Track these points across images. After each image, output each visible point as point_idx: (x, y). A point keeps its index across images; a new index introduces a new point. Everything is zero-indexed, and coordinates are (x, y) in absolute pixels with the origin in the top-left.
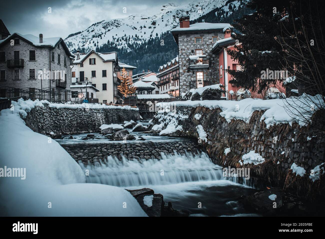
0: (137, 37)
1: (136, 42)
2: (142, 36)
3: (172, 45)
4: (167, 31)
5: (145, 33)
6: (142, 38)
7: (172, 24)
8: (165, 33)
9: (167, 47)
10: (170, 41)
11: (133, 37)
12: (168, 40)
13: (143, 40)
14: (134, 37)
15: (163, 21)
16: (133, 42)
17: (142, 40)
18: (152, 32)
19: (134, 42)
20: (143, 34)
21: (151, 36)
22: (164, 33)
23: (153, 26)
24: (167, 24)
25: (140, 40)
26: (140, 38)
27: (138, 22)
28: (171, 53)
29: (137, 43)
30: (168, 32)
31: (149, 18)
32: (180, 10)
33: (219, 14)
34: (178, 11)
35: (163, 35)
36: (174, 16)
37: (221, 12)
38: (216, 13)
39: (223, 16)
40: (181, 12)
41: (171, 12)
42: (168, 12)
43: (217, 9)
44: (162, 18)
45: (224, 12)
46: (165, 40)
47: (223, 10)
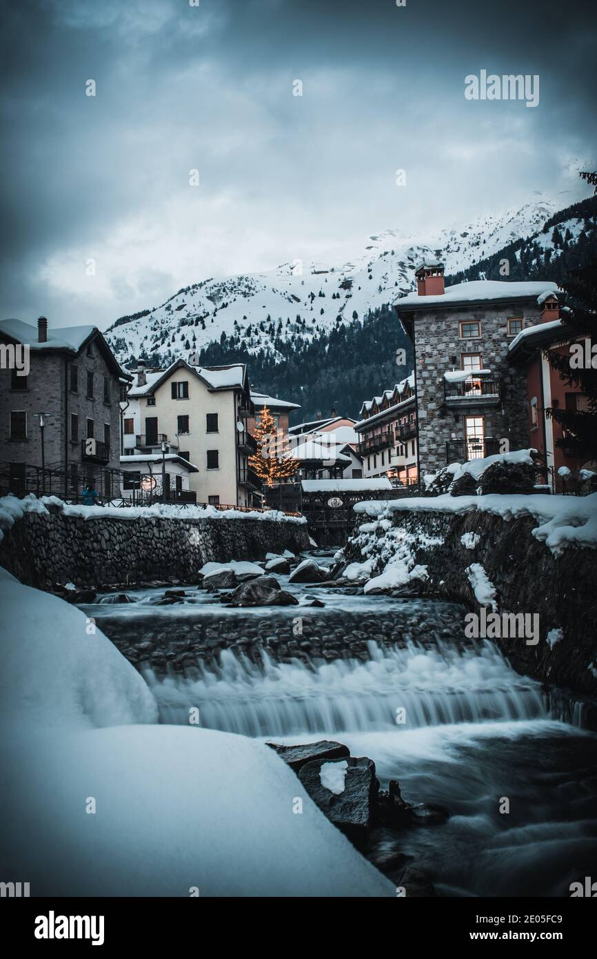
0: (300, 323)
1: (299, 337)
2: (314, 321)
3: (397, 342)
4: (383, 305)
5: (322, 312)
6: (314, 326)
7: (396, 284)
8: (377, 311)
9: (383, 349)
10: (390, 331)
11: (289, 322)
12: (387, 328)
13: (318, 330)
14: (293, 322)
15: (371, 277)
16: (290, 336)
17: (315, 330)
18: (341, 309)
19: (293, 337)
20: (316, 314)
21: (339, 319)
22: (373, 310)
23: (344, 293)
24: (383, 287)
25: (310, 330)
26: (309, 324)
27: (303, 283)
29: (300, 340)
30: (385, 307)
31: (333, 270)
32: (418, 248)
33: (527, 258)
34: (412, 249)
35: (371, 316)
36: (402, 264)
37: (532, 249)
38: (518, 254)
39: (539, 261)
40: (419, 253)
41: (393, 253)
42: (386, 253)
43: (520, 244)
44: (369, 271)
45: (538, 251)
46: (378, 330)
47: (536, 245)
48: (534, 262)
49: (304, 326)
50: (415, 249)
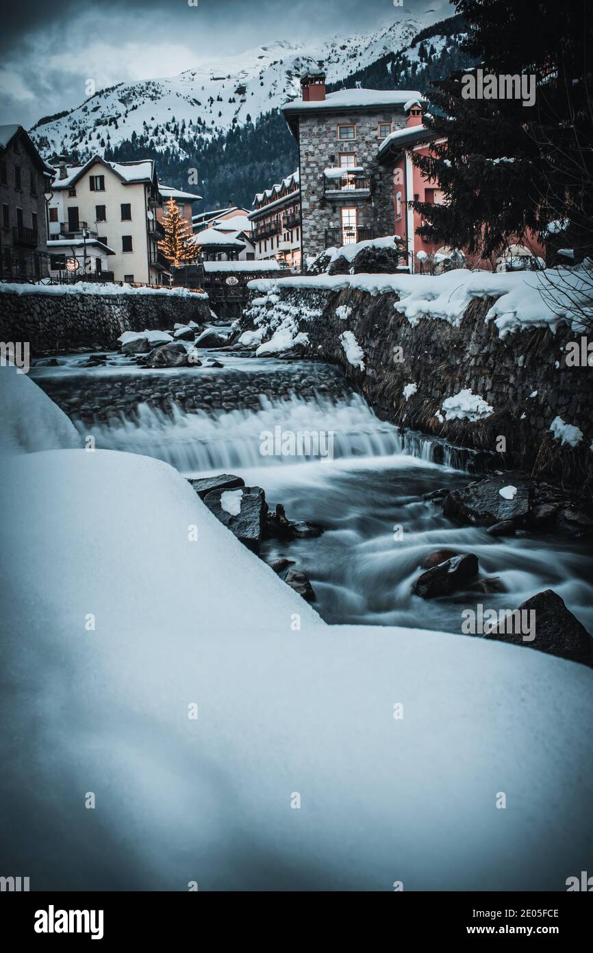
0: (201, 124)
1: (200, 137)
2: (213, 122)
3: (284, 142)
4: (273, 109)
5: (220, 114)
6: (213, 127)
7: (284, 91)
8: (268, 114)
9: (273, 148)
10: (278, 132)
11: (191, 123)
12: (276, 129)
13: (216, 130)
14: (195, 123)
15: (262, 84)
16: (192, 136)
17: (214, 130)
18: (237, 112)
19: (195, 137)
20: (215, 116)
21: (235, 121)
22: (264, 114)
23: (239, 97)
24: (272, 93)
25: (210, 130)
26: (208, 125)
27: (203, 88)
28: (282, 162)
29: (201, 139)
30: (274, 111)
31: (229, 77)
32: (303, 59)
33: (396, 69)
34: (298, 59)
35: (262, 119)
36: (289, 73)
37: (401, 62)
38: (389, 66)
39: (406, 72)
40: (304, 63)
41: (281, 63)
42: (275, 63)
43: (391, 57)
44: (261, 78)
45: (406, 63)
46: (268, 131)
47: (404, 59)
48: (403, 73)
49: (204, 127)
50: (301, 59)
